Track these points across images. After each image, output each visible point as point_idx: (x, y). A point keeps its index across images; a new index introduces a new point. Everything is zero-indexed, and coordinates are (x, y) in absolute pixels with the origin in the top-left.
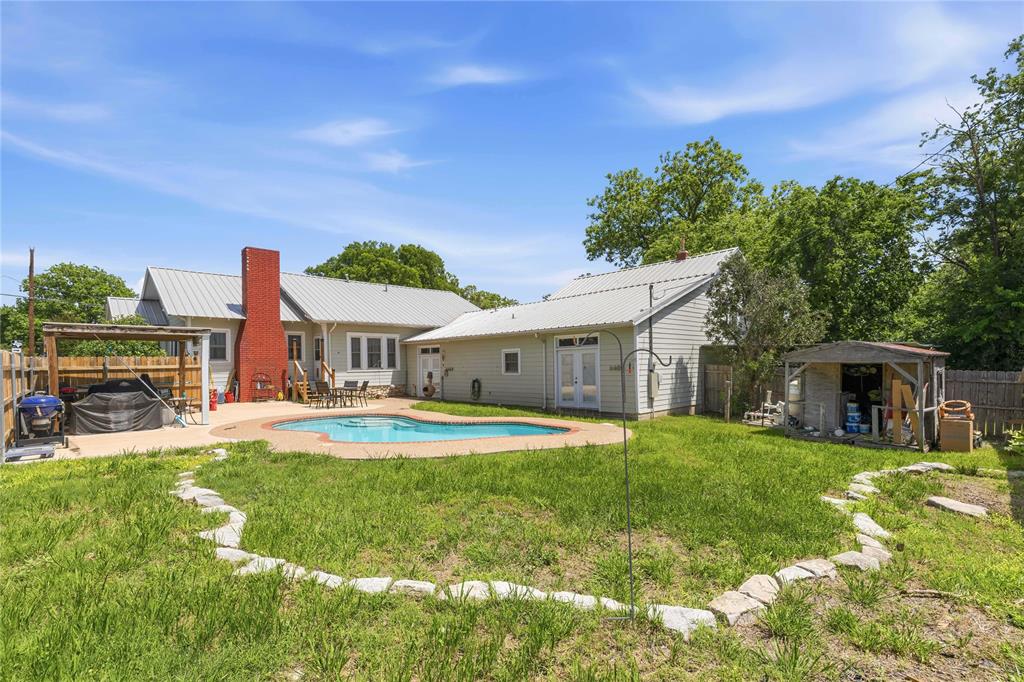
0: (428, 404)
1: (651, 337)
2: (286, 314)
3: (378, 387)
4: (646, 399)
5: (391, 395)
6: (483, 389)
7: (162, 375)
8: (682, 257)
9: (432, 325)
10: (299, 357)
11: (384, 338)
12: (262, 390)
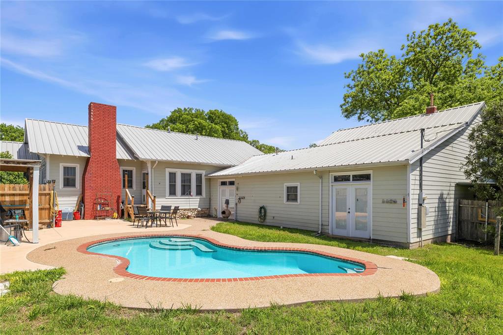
0: (226, 225)
1: (421, 175)
2: (121, 153)
3: (189, 210)
4: (416, 230)
5: (197, 216)
6: (268, 214)
7: (17, 199)
8: (430, 111)
9: (229, 164)
10: (130, 186)
11: (194, 173)
12: (101, 211)
